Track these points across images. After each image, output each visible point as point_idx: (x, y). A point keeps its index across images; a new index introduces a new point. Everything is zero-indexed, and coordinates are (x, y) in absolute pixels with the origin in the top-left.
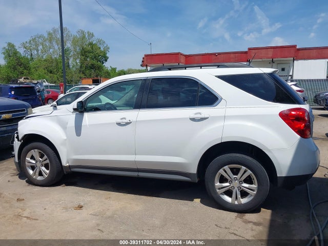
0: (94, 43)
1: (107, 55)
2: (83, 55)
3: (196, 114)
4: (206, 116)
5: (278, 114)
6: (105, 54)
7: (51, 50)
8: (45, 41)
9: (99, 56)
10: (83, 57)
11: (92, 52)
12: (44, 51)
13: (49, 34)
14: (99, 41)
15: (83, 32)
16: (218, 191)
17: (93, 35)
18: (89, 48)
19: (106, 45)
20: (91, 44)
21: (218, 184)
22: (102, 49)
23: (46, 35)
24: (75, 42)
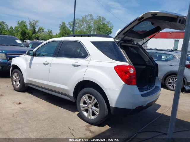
0: (105, 23)
1: (112, 31)
2: (98, 30)
3: (76, 62)
4: (79, 64)
5: (114, 67)
6: (111, 30)
7: (82, 27)
8: (80, 21)
9: (107, 31)
10: (98, 31)
11: (104, 29)
12: (79, 27)
13: (83, 18)
14: (108, 22)
15: (100, 17)
16: (81, 108)
17: (105, 19)
18: (102, 26)
19: (111, 25)
20: (103, 24)
21: (82, 104)
22: (109, 27)
23: (81, 19)
24: (95, 22)
